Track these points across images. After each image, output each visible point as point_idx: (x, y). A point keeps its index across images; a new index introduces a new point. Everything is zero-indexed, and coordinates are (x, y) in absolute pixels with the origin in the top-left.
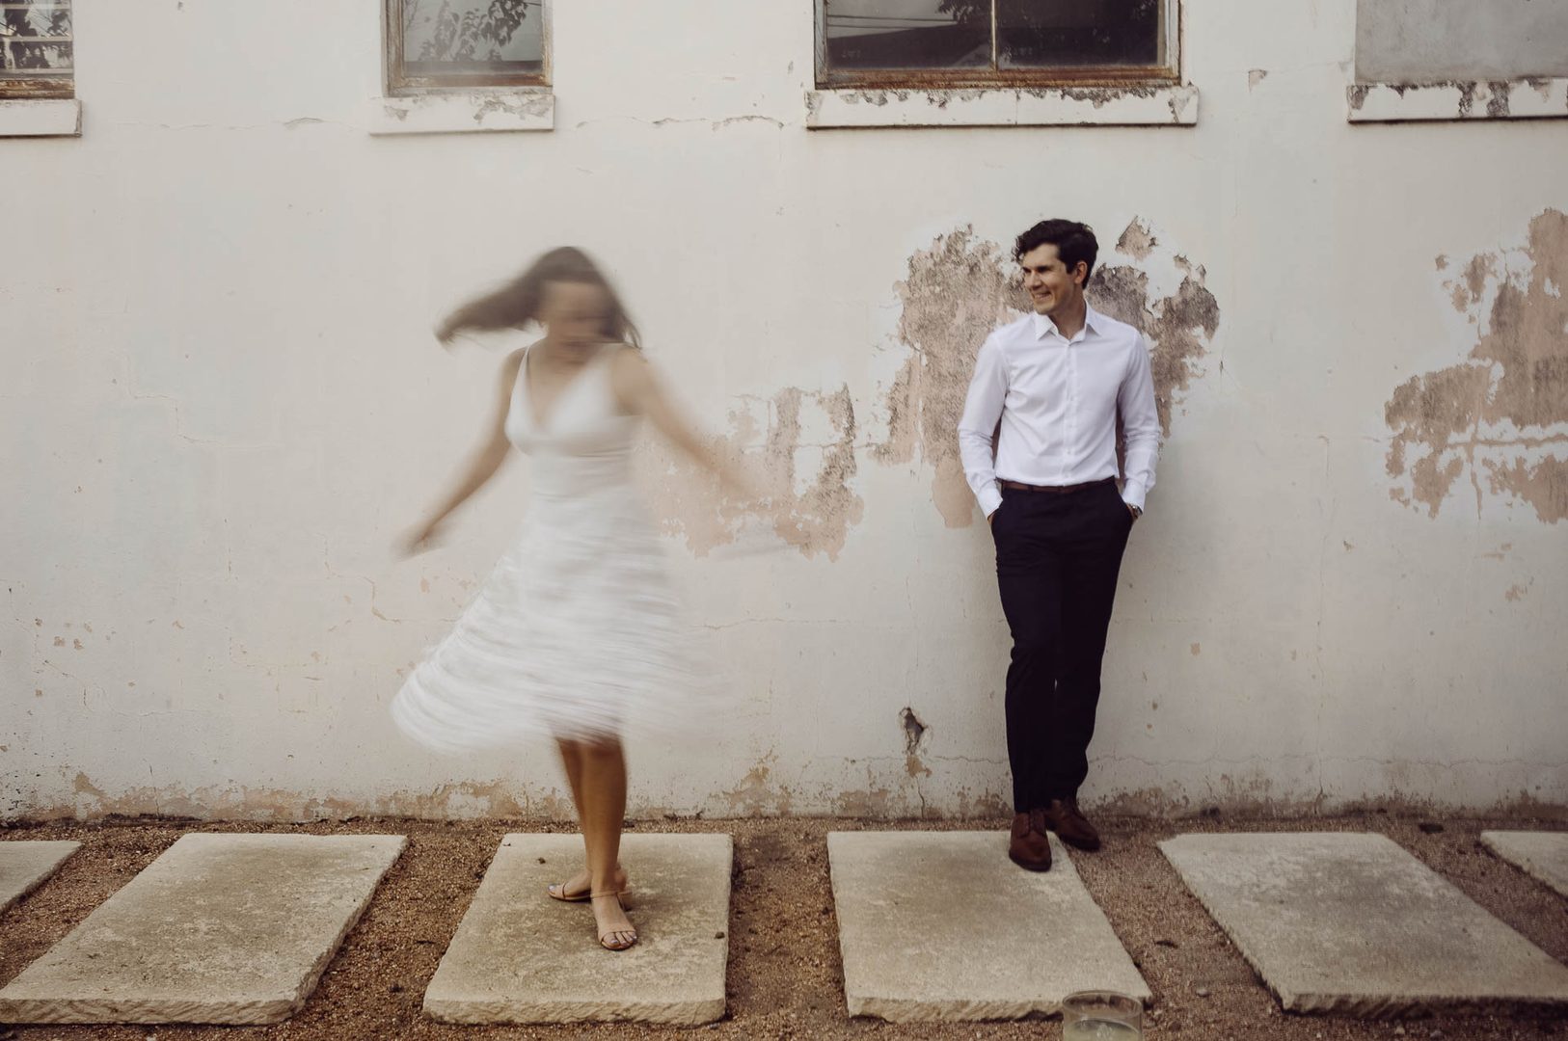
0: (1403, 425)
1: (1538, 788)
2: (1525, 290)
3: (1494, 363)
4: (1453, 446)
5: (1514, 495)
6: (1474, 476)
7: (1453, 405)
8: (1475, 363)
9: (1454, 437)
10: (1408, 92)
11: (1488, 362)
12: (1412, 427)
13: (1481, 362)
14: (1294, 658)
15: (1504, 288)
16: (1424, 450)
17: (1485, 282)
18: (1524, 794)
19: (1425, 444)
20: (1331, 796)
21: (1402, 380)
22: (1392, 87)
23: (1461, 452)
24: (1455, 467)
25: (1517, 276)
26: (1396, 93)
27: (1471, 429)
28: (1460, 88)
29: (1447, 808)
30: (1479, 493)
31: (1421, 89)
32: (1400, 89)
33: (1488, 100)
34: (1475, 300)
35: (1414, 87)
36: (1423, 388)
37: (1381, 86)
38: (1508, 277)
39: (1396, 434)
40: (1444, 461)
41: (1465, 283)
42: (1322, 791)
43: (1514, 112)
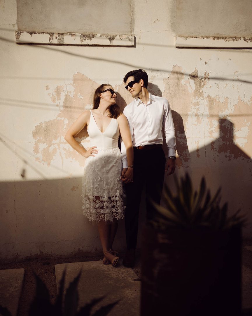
0: (38, 138)
1: (83, 247)
2: (72, 96)
3: (65, 118)
4: (54, 144)
5: (73, 159)
6: (60, 153)
7: (53, 131)
8: (59, 119)
9: (54, 141)
10: (34, 34)
11: (63, 118)
12: (41, 138)
13: (61, 119)
14: (7, 212)
15: (66, 96)
16: (45, 146)
17: (61, 94)
18: (79, 249)
19: (45, 144)
20: (20, 255)
21: (37, 124)
22: (28, 33)
23: (56, 146)
24: (55, 151)
25: (70, 92)
26: (30, 34)
27: (59, 139)
28: (49, 34)
29: (57, 256)
30: (62, 158)
31: (37, 34)
32: (31, 33)
33: (58, 39)
34: (58, 99)
35: (35, 33)
36: (44, 127)
37: (25, 32)
38: (68, 92)
39: (36, 141)
40: (51, 148)
41: (55, 94)
42: (17, 253)
43: (65, 43)
